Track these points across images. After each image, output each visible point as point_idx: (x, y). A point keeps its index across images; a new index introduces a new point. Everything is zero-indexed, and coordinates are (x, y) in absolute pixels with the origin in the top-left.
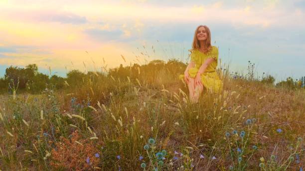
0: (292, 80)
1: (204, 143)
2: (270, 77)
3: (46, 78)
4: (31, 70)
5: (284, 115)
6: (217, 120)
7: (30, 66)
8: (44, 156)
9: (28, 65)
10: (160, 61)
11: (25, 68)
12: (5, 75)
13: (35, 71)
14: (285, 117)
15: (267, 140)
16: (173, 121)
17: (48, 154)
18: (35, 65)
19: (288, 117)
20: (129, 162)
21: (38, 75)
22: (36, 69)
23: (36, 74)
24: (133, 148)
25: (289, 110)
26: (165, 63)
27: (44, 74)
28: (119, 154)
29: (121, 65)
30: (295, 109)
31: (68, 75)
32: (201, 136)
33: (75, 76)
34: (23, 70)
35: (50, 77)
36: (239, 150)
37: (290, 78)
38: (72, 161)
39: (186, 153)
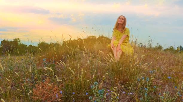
0: (173, 48)
1: (124, 85)
2: (160, 46)
3: (25, 47)
4: (16, 42)
5: (170, 68)
6: (132, 71)
7: (16, 39)
8: (28, 92)
9: (14, 39)
10: (94, 36)
11: (13, 41)
12: (1, 45)
13: (19, 42)
14: (171, 69)
15: (161, 83)
16: (105, 72)
17: (31, 92)
18: (18, 39)
19: (173, 69)
20: (79, 96)
21: (21, 45)
22: (19, 41)
23: (19, 44)
24: (82, 88)
25: (173, 65)
26: (96, 38)
27: (24, 44)
28: (73, 91)
29: (70, 39)
30: (176, 65)
31: (38, 45)
32: (122, 81)
33: (43, 45)
34: (11, 42)
35: (28, 46)
36: (145, 89)
37: (171, 46)
38: (46, 96)
39: (113, 91)
